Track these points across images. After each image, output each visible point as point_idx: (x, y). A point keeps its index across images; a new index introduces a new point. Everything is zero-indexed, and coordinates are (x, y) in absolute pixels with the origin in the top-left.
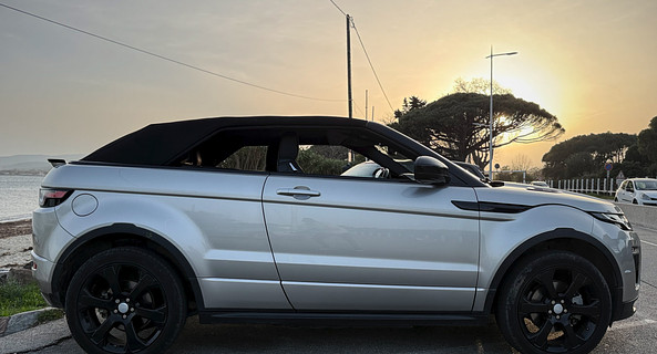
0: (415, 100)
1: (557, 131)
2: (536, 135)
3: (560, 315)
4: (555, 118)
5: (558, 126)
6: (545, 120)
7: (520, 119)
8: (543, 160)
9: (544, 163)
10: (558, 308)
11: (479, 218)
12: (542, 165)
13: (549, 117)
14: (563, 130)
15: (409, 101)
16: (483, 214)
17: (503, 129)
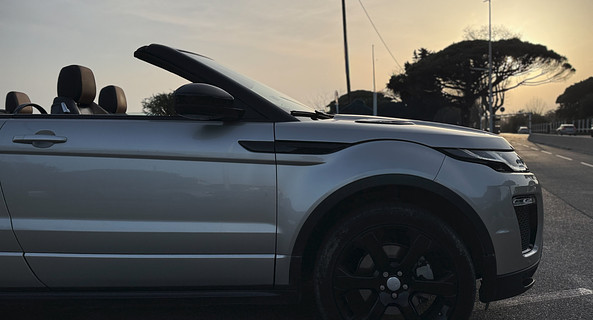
0: (424, 52)
1: (567, 72)
2: (544, 77)
3: (397, 292)
4: (565, 59)
5: (568, 66)
6: (554, 62)
7: (526, 62)
8: (557, 102)
9: (559, 105)
10: (393, 282)
11: (276, 163)
12: (556, 107)
13: (557, 57)
14: (574, 70)
15: (418, 52)
16: (281, 157)
17: (511, 72)
